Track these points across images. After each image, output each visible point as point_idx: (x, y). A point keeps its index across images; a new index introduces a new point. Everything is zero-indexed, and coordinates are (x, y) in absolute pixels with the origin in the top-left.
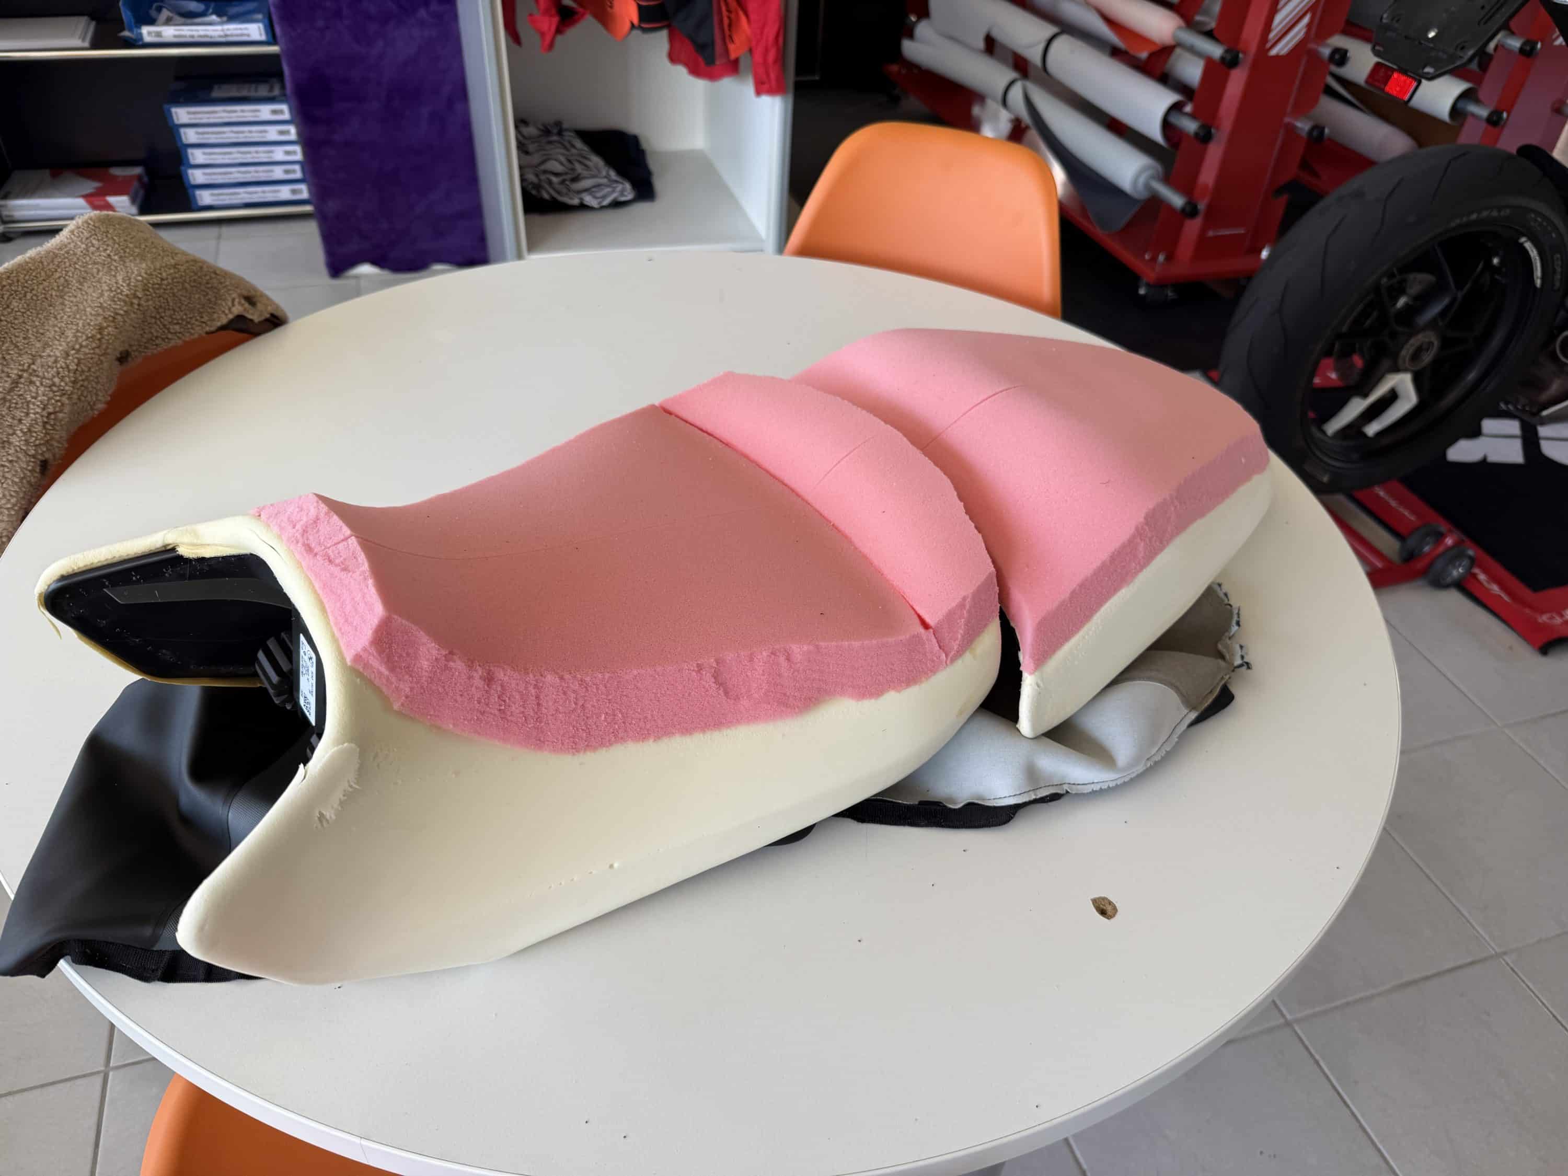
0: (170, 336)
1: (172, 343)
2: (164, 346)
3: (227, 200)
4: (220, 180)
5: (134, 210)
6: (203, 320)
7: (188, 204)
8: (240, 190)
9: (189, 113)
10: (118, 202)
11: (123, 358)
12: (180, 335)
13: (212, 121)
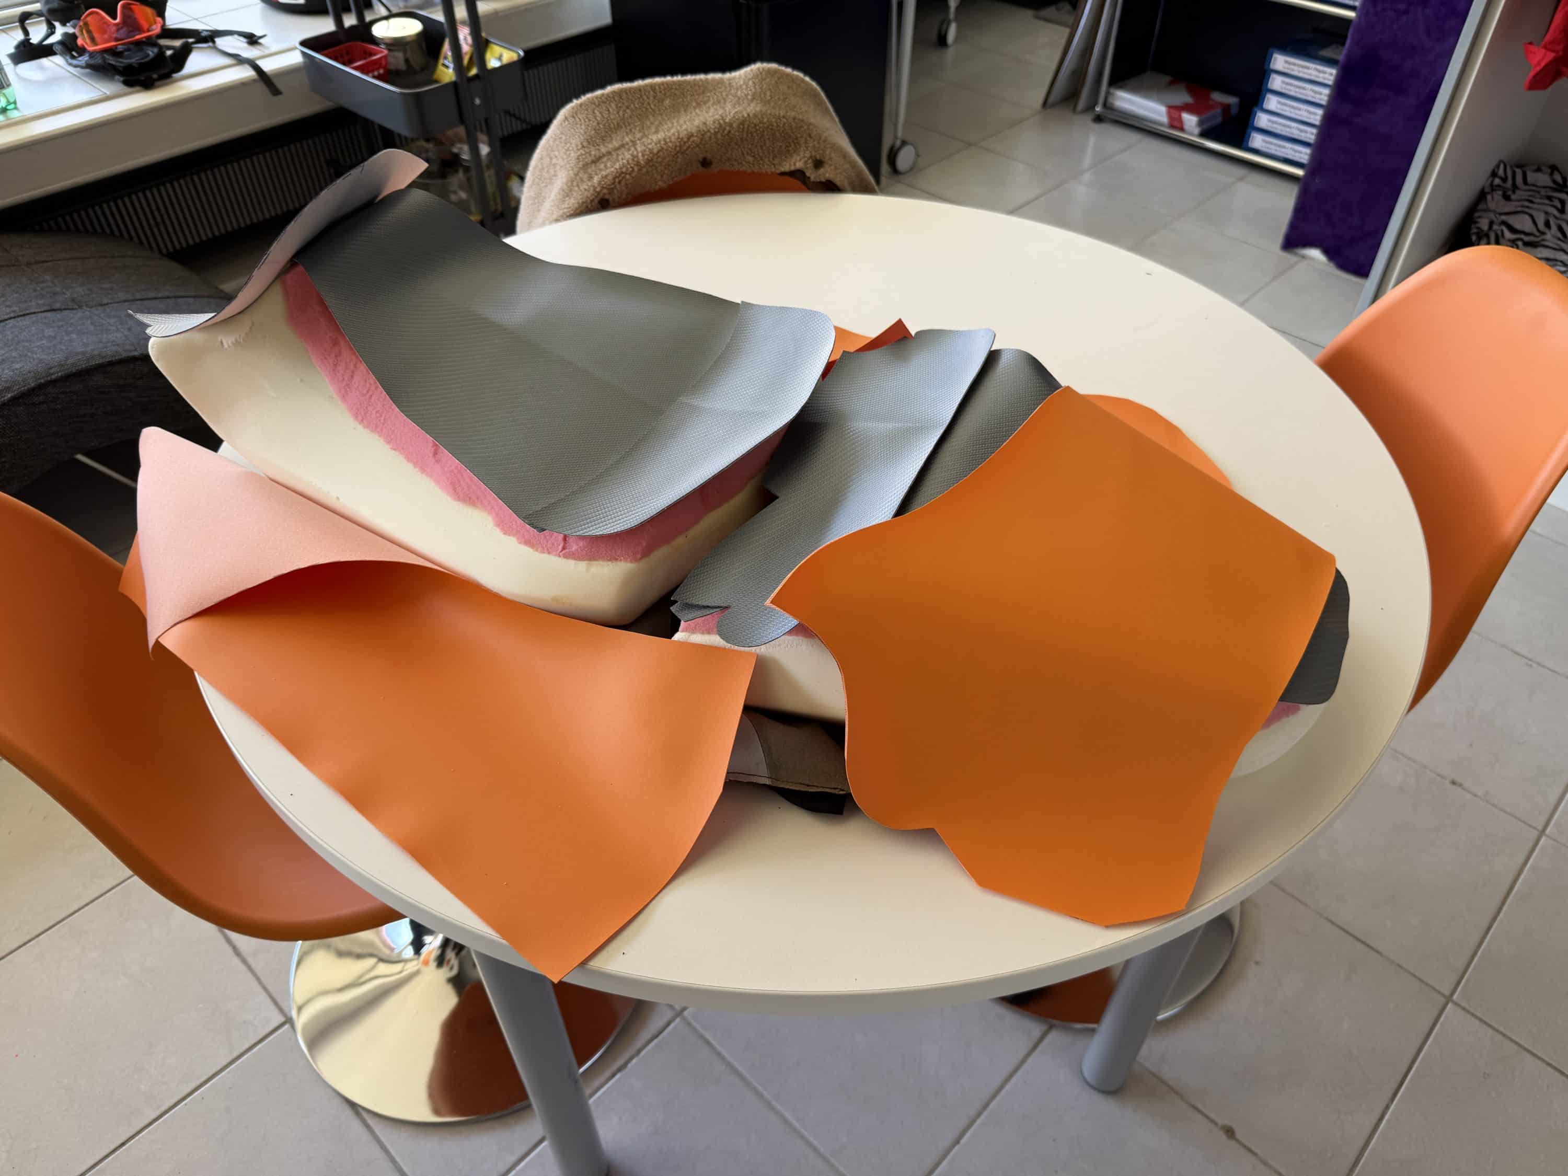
0: (744, 163)
1: (743, 169)
2: (737, 167)
3: (1273, 150)
4: (1278, 130)
5: (1197, 131)
6: (774, 162)
7: (1240, 141)
8: (1289, 145)
9: (1286, 62)
10: (1189, 120)
11: (705, 163)
12: (751, 166)
13: (1301, 75)
